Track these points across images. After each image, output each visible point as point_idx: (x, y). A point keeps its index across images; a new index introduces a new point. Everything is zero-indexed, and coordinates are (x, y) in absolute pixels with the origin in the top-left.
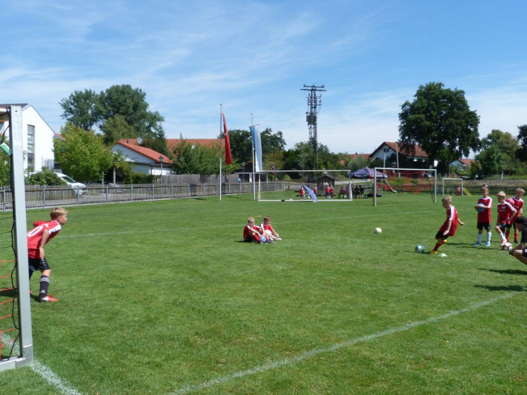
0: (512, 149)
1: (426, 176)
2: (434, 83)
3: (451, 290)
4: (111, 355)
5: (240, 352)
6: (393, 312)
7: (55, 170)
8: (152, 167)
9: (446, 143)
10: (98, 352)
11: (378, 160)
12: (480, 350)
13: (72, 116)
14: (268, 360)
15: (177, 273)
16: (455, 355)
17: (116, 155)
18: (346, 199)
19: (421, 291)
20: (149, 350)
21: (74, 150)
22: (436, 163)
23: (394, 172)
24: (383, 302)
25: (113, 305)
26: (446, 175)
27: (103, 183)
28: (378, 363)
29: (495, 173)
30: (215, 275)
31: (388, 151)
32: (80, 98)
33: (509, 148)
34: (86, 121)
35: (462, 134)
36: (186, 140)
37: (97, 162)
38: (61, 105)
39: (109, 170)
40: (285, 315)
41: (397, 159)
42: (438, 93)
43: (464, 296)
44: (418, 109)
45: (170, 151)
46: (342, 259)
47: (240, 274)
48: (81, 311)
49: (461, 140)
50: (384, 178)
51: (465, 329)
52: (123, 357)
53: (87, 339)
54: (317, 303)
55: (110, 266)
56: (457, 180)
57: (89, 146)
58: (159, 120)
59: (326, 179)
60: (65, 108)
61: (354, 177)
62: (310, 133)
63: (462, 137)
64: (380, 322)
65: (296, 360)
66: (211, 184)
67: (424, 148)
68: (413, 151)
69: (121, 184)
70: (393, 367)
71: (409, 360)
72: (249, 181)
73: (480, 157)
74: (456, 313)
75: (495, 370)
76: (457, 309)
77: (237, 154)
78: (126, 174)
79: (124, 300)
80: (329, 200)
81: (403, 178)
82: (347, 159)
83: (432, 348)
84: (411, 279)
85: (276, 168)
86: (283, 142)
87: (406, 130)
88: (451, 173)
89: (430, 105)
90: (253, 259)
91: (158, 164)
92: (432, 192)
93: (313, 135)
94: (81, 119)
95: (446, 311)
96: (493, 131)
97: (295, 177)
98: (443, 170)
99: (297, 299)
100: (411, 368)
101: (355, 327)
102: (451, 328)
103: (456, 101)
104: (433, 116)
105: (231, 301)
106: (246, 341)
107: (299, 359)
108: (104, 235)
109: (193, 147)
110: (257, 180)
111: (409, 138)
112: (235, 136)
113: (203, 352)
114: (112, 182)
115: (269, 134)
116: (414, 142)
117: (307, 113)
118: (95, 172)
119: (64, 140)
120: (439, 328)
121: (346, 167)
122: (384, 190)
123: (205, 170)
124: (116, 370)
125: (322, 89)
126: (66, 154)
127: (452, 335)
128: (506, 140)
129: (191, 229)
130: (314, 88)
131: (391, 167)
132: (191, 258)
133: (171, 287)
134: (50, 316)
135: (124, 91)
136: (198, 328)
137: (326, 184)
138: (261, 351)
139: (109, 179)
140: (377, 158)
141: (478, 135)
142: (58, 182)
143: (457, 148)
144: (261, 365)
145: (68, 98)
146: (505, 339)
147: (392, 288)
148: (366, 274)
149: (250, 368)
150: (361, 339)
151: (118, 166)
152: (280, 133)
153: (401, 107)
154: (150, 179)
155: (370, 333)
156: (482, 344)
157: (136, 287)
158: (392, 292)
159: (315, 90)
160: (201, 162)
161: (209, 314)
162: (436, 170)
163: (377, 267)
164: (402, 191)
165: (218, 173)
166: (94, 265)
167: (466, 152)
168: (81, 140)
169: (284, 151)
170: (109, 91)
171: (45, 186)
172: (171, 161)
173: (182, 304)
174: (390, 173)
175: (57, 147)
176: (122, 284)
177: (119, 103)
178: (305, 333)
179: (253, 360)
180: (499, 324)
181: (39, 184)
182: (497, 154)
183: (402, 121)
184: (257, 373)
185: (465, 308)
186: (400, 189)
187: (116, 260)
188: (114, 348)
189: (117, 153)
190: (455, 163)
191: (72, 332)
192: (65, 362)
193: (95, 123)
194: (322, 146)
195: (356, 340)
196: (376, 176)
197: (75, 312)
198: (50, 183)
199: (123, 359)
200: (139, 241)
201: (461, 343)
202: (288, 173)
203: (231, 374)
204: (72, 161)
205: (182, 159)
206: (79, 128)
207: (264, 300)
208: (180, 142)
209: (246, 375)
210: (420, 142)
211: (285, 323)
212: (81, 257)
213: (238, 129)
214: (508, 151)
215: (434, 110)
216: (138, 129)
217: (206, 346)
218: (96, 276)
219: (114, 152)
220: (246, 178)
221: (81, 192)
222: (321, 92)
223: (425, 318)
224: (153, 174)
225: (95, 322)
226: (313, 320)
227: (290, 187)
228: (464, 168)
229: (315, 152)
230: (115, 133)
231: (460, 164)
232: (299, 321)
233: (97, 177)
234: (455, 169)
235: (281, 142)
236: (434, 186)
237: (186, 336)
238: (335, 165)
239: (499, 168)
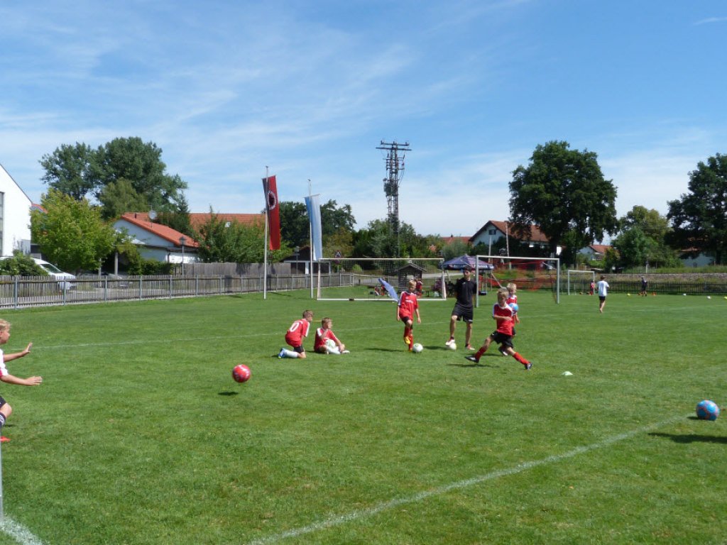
0: (659, 232)
1: (545, 268)
2: (556, 142)
3: (577, 420)
4: (113, 509)
5: (291, 503)
6: (500, 449)
7: (32, 255)
8: (169, 251)
9: (572, 223)
10: (93, 504)
11: (482, 245)
12: (615, 498)
13: (57, 179)
14: (331, 513)
15: (204, 397)
16: (581, 505)
17: (119, 234)
18: (437, 297)
19: (538, 421)
20: (166, 501)
21: (60, 227)
22: (559, 250)
23: (503, 261)
24: (486, 436)
25: (115, 441)
26: (573, 266)
27: (100, 273)
28: (479, 517)
29: (637, 264)
30: (257, 400)
31: (495, 233)
32: (68, 155)
33: (655, 231)
34: (77, 186)
35: (593, 212)
36: (217, 215)
37: (92, 244)
38: (42, 163)
39: (108, 256)
40: (354, 454)
41: (507, 244)
42: (560, 156)
43: (594, 427)
44: (535, 177)
45: (196, 229)
46: (430, 379)
47: (292, 399)
48: (71, 450)
49: (592, 218)
50: (489, 269)
51: (594, 470)
52: (130, 512)
53: (79, 487)
54: (398, 437)
55: (111, 388)
56: (587, 273)
57: (81, 222)
58: (180, 187)
59: (411, 270)
60: (47, 168)
61: (448, 268)
62: (389, 207)
63: (593, 216)
64: (483, 462)
65: (368, 514)
66: (252, 275)
67: (543, 229)
68: (528, 234)
69: (125, 274)
70: (499, 522)
71: (520, 513)
72: (304, 273)
73: (617, 243)
74: (583, 450)
75: (633, 524)
76: (585, 445)
77: (289, 234)
78: (133, 261)
79: (131, 435)
81: (515, 270)
82: (439, 244)
83: (552, 497)
84: (525, 406)
85: (343, 255)
86: (352, 220)
87: (519, 205)
88: (579, 265)
89: (551, 171)
90: (311, 379)
91: (177, 248)
92: (554, 290)
93: (393, 210)
94: (70, 183)
95: (570, 447)
96: (635, 208)
97: (368, 267)
98: (568, 259)
99: (370, 432)
100: (523, 523)
101: (449, 470)
102: (576, 470)
103: (585, 166)
104: (555, 187)
105: (280, 436)
106: (300, 488)
107: (372, 512)
108: (101, 346)
109: (227, 225)
110: (316, 271)
111: (523, 216)
112: (286, 211)
113: (241, 504)
114: (113, 272)
115: (334, 208)
116: (529, 222)
117: (385, 180)
118: (89, 257)
119: (46, 212)
120: (561, 470)
121: (438, 253)
122: (489, 286)
123: (244, 256)
124: (120, 529)
125: (406, 147)
126: (48, 232)
127: (577, 479)
128: (651, 220)
129: (225, 337)
130: (395, 146)
131: (499, 254)
132: (224, 377)
133: (197, 416)
134: (26, 456)
135: (132, 146)
136: (234, 472)
138: (321, 502)
139: (108, 268)
140: (480, 243)
141: (614, 212)
142: (36, 271)
143: (587, 230)
144: (321, 520)
145: (52, 155)
146: (646, 484)
147: (499, 418)
148: (464, 399)
149: (306, 525)
150: (456, 485)
151: (122, 250)
152: (348, 207)
153: (512, 174)
154: (167, 268)
155: (469, 476)
156: (617, 491)
157: (147, 417)
158: (499, 422)
159: (396, 149)
160: (238, 246)
161: (250, 453)
162: (558, 259)
163: (479, 389)
165: (262, 261)
166: (88, 386)
167: (599, 236)
168: (69, 214)
169: (354, 231)
170: (111, 146)
171: (18, 277)
172: (196, 243)
173: (211, 439)
174: (497, 263)
175: (35, 222)
176: (127, 412)
177: (124, 163)
178: (381, 477)
179: (310, 514)
180: (640, 464)
181: (10, 274)
182: (639, 238)
183: (513, 192)
184: (315, 532)
185: (596, 443)
187: (119, 380)
188: (117, 499)
189: (120, 232)
190: (584, 251)
191: (58, 479)
192: (49, 518)
193: (89, 189)
194: (405, 225)
195: (450, 487)
196: (478, 267)
197: (62, 451)
198: (24, 273)
199: (129, 514)
200: (151, 353)
201: (589, 490)
202: (359, 262)
203: (280, 533)
204: (56, 243)
205: (212, 241)
206: (67, 196)
207: (325, 433)
208: (210, 218)
209: (300, 535)
210: (537, 221)
211: (354, 464)
212: (69, 376)
213: (290, 201)
214: (654, 235)
215: (556, 178)
216: (150, 199)
217: (245, 495)
218: (90, 402)
219: (116, 231)
220: (301, 268)
221: (68, 285)
222: (404, 151)
223: (542, 456)
224: (171, 261)
225: (90, 464)
226: (392, 460)
227: (361, 281)
228: (597, 257)
229: (396, 233)
230: (118, 204)
231: (591, 251)
232: (374, 462)
233: (93, 265)
234: (585, 257)
235: (349, 219)
236: (556, 282)
237: (218, 483)
238: (424, 252)
239: (642, 258)
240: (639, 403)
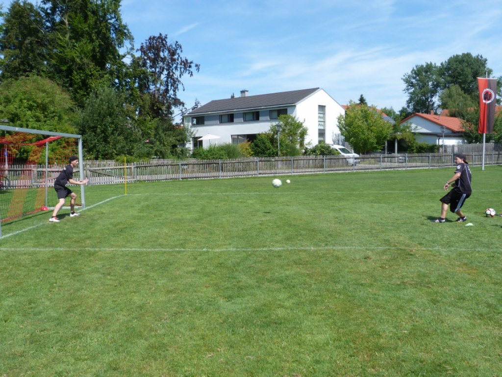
13: (414, 89)
32: (420, 72)
34: (427, 93)
38: (404, 80)
60: (407, 82)
94: (421, 91)
135: (464, 59)
145: (410, 73)
170: (448, 62)
177: (458, 73)
193: (435, 94)
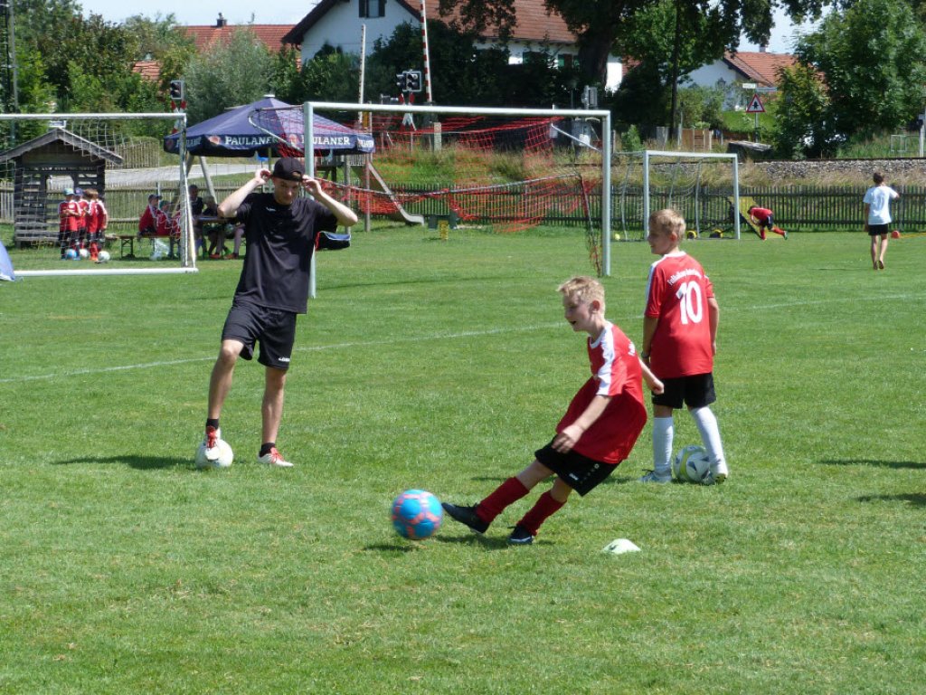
1: (566, 144)
11: (333, 58)
22: (615, 74)
23: (409, 119)
26: (664, 132)
29: (888, 123)
31: (381, 11)
41: (426, 51)
46: (121, 591)
56: (715, 161)
59: (62, 156)
61: (205, 149)
68: (502, 15)
80: (81, 269)
81: (457, 149)
82: (173, 52)
84: (459, 679)
88: (687, 126)
92: (592, 223)
98: (647, 109)
121: (166, 92)
131: (394, 97)
137: (61, 183)
140: (327, 49)
148: (239, 666)
162: (607, 113)
163: (297, 623)
164: (451, 220)
167: (757, 21)
174: (388, 128)
182: (897, 30)
186: (439, 209)
190: (706, 77)
196: (314, 142)
231: (730, 77)
234: (705, 102)
236: (599, 193)
238: (111, 86)
239: (907, 100)
240: (861, 649)
